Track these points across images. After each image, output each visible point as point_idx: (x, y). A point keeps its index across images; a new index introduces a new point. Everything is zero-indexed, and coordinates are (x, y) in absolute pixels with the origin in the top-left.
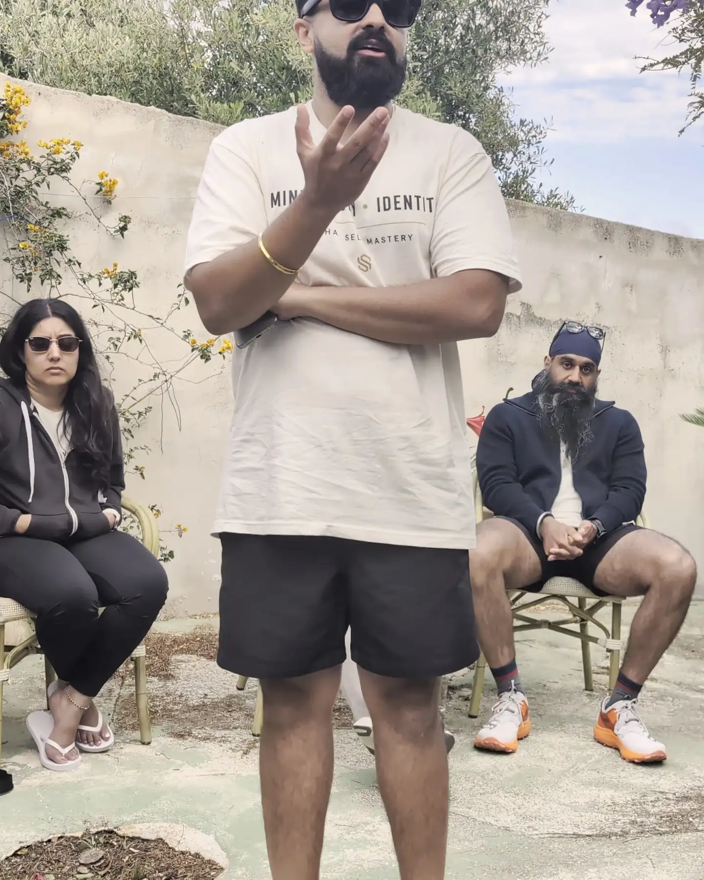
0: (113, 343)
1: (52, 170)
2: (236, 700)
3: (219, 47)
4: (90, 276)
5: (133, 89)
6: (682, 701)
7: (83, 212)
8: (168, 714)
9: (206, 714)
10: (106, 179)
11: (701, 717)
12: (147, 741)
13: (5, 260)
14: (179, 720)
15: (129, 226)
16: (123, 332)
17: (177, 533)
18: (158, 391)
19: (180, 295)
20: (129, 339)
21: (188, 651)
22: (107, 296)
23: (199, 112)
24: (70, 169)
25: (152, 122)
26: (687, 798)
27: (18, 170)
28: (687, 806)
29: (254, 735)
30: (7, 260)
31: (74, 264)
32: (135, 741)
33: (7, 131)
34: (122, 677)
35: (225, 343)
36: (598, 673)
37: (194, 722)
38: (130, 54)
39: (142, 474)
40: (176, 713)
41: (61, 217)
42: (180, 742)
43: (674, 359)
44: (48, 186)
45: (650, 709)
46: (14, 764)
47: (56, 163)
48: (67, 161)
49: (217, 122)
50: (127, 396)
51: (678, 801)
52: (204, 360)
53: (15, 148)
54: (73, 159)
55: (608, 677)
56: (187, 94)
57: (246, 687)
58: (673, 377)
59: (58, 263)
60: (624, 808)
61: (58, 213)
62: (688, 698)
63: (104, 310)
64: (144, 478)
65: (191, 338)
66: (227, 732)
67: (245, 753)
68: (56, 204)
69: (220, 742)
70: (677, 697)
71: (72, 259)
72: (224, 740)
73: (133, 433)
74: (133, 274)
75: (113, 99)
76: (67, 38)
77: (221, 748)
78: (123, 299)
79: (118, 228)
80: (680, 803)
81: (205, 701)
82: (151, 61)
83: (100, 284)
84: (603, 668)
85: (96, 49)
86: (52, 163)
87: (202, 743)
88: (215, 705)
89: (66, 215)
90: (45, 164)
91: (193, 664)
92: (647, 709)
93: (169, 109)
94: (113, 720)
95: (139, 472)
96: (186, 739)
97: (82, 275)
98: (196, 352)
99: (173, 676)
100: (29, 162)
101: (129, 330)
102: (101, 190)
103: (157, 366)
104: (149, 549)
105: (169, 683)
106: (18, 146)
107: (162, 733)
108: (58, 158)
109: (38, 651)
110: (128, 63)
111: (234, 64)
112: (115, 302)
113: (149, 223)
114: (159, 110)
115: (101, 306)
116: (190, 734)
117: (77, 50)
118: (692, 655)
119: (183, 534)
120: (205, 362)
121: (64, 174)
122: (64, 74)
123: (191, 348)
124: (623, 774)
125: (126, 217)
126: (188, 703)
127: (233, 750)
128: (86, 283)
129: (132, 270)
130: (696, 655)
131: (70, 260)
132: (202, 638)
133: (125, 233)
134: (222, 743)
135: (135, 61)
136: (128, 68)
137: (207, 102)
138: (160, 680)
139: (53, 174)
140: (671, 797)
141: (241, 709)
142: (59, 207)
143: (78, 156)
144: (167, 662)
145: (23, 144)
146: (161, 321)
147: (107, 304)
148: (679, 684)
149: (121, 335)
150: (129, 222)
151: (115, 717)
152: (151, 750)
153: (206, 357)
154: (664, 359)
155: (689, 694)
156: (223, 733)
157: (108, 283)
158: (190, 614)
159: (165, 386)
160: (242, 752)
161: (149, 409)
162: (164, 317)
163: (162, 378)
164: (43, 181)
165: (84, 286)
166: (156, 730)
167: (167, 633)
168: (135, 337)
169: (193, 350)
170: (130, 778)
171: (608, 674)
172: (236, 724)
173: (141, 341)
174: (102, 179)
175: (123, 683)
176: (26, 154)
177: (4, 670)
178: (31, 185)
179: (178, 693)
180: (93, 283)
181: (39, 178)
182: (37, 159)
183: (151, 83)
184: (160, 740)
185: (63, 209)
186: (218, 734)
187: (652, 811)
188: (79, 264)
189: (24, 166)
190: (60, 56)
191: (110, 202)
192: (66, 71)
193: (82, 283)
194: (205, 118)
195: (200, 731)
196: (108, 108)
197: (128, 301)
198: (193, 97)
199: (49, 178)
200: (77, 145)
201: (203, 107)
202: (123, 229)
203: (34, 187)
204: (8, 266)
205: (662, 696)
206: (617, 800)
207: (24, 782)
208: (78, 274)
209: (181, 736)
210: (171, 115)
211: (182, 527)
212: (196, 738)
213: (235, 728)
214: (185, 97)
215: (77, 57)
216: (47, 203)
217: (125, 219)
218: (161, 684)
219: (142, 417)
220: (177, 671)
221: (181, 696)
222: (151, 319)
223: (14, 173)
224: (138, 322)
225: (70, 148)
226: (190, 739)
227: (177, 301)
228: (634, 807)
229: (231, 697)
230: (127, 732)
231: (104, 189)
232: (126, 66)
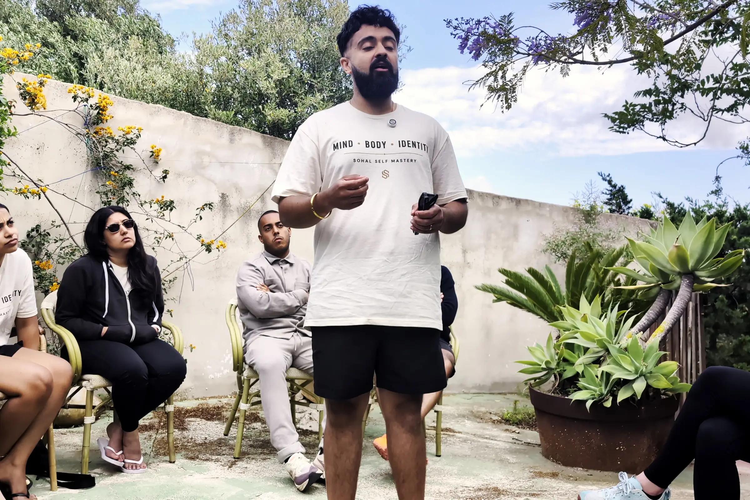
0: (157, 240)
1: (126, 143)
2: (223, 441)
3: (220, 81)
4: (145, 202)
5: (172, 102)
6: (476, 443)
7: (142, 168)
8: (185, 447)
9: (206, 448)
10: (155, 149)
11: (487, 451)
12: (173, 461)
13: (96, 192)
14: (191, 450)
15: (168, 176)
16: (163, 235)
17: (190, 349)
18: (182, 269)
19: (197, 215)
20: (166, 238)
21: (195, 416)
22: (155, 214)
23: (210, 115)
24: (136, 143)
25: (183, 120)
26: (480, 490)
27: (107, 142)
28: (480, 493)
29: (234, 458)
30: (98, 192)
31: (136, 195)
32: (166, 461)
33: (101, 120)
34: (157, 429)
35: (220, 242)
36: (428, 429)
37: (200, 452)
38: (171, 83)
39: (171, 314)
40: (189, 447)
41: (129, 170)
42: (192, 462)
43: (470, 257)
44: (123, 151)
45: (458, 447)
46: (95, 473)
47: (128, 139)
48: (134, 139)
49: (220, 121)
50: (164, 270)
51: (475, 491)
52: (207, 252)
53: (105, 131)
54: (137, 137)
55: (435, 432)
56: (202, 106)
57: (229, 435)
58: (469, 267)
59: (128, 194)
60: (445, 494)
61: (128, 167)
62: (479, 442)
63: (152, 222)
64: (172, 316)
65: (201, 239)
66: (219, 457)
67: (230, 467)
68: (127, 162)
69: (215, 461)
70: (473, 441)
71: (135, 192)
72: (217, 461)
73: (167, 291)
74: (172, 202)
75: (161, 106)
76: (135, 73)
77: (216, 465)
78: (164, 215)
79: (162, 177)
80: (477, 492)
81: (206, 441)
82: (182, 87)
83: (151, 207)
84: (431, 427)
85: (151, 80)
86: (125, 139)
87: (205, 462)
88: (211, 443)
89: (132, 169)
90: (121, 140)
91: (198, 423)
92: (457, 447)
93: (192, 113)
94: (152, 451)
95: (169, 313)
96: (196, 460)
97: (141, 202)
98: (204, 247)
99: (186, 428)
100: (113, 139)
101: (166, 234)
102: (153, 155)
103: (182, 254)
104: (178, 351)
105: (184, 432)
106: (106, 130)
107: (182, 457)
108: (129, 136)
109: (111, 409)
110: (169, 87)
111: (229, 89)
112: (159, 217)
113: (179, 175)
114: (187, 113)
115: (151, 219)
116: (198, 458)
117: (140, 81)
118: (481, 421)
119: (193, 350)
120: (209, 253)
121: (132, 146)
122: (133, 93)
123: (201, 244)
124: (444, 478)
125: (166, 171)
126: (196, 442)
127: (223, 466)
128: (143, 206)
129: (172, 200)
130: (483, 421)
131: (134, 193)
132: (203, 410)
133: (166, 180)
134: (216, 462)
135: (173, 87)
136: (169, 90)
137: (214, 110)
138: (179, 431)
139: (126, 146)
140: (471, 489)
141: (226, 446)
142: (128, 164)
143: (140, 136)
144: (183, 422)
145: (109, 128)
146: (185, 229)
147: (155, 218)
148: (474, 435)
149: (162, 236)
150: (168, 174)
151: (154, 449)
152: (175, 466)
153: (209, 249)
154: (464, 257)
155: (480, 440)
156: (217, 457)
157: (156, 206)
158: (196, 397)
159: (185, 266)
160: (228, 467)
161: (175, 278)
162: (186, 226)
163: (184, 260)
164: (120, 148)
165: (142, 208)
166: (178, 456)
167: (182, 407)
168: (170, 237)
169: (202, 246)
170: (163, 479)
171: (434, 430)
172: (224, 453)
173: (173, 239)
174: (153, 149)
175: (157, 432)
176: (111, 133)
177: (92, 417)
178: (114, 151)
179: (190, 437)
180: (146, 207)
181: (118, 147)
182: (116, 138)
183: (182, 99)
184: (180, 460)
185: (131, 165)
186: (214, 457)
187: (461, 496)
188: (139, 195)
189: (110, 141)
190: (131, 84)
191: (157, 163)
192: (134, 91)
193: (141, 206)
194: (213, 119)
195: (203, 456)
196: (158, 111)
197: (167, 217)
198: (206, 107)
199: (123, 148)
200: (139, 130)
201: (212, 113)
202: (165, 177)
203: (115, 152)
204: (98, 195)
205: (465, 440)
206: (441, 490)
207: (102, 482)
208: (138, 201)
209: (192, 458)
210: (193, 116)
211: (193, 346)
212: (201, 459)
213: (224, 455)
214: (201, 107)
215: (140, 85)
216: (122, 162)
217: (166, 172)
218: (180, 433)
219: (171, 283)
220: (189, 426)
221: (192, 439)
222: (179, 227)
223: (104, 143)
224: (172, 228)
225: (136, 132)
226: (198, 460)
227: (195, 217)
228: (451, 494)
229: (220, 439)
230: (161, 457)
231: (154, 154)
232: (168, 89)
